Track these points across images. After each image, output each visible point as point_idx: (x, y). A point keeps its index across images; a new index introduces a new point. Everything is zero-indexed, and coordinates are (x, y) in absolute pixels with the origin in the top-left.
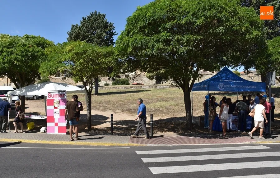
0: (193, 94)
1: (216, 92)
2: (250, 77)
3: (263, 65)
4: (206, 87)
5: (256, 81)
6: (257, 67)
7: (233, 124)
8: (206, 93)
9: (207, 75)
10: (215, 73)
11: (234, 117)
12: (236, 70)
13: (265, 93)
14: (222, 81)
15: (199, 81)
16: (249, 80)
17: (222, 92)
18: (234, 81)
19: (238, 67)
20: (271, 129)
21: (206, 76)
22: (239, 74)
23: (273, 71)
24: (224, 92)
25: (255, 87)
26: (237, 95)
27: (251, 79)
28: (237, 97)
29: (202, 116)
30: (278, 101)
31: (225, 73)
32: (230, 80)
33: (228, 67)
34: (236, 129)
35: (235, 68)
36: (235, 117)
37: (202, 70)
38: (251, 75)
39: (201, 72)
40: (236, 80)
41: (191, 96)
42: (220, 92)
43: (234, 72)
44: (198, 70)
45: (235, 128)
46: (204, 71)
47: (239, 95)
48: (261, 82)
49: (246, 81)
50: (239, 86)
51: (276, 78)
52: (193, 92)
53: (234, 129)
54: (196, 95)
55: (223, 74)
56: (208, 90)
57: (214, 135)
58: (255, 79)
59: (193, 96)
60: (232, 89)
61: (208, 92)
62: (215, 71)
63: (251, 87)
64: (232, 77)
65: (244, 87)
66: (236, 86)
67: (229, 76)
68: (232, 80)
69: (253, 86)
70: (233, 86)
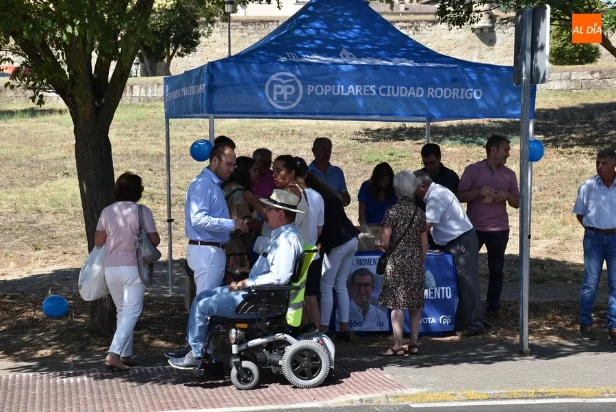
14: (292, 64)
21: (427, 27)
25: (477, 94)
31: (327, 18)
32: (343, 52)
39: (402, 8)
40: (378, 57)
50: (385, 91)
56: (210, 110)
63: (453, 97)
64: (358, 41)
65: (414, 93)
66: (365, 90)
67: (342, 33)
68: (351, 54)
69: (462, 90)
70: (353, 92)
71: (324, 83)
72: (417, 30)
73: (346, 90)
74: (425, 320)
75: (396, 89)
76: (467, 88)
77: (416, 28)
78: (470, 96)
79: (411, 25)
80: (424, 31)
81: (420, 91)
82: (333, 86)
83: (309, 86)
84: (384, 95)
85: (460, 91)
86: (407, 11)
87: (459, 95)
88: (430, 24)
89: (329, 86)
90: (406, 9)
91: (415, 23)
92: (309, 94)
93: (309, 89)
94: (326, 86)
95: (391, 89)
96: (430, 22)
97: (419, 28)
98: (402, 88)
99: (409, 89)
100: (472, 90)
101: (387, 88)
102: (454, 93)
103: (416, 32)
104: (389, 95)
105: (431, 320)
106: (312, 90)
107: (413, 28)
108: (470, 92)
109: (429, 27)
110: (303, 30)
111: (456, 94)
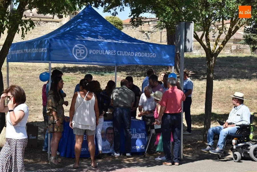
0: (10, 70)
1: (68, 65)
2: (143, 32)
3: (170, 6)
4: (44, 53)
5: (158, 42)
6: (158, 10)
7: (104, 140)
8: (43, 67)
9: (47, 22)
10: (66, 19)
11: (107, 122)
12: (113, 14)
13: (173, 68)
14: (82, 41)
15: (23, 36)
16: (142, 38)
17: (81, 66)
18: (109, 41)
19: (118, 9)
20: (184, 148)
21: (43, 24)
22: (120, 24)
23: (190, 20)
24: (85, 66)
25: (153, 55)
26: (114, 74)
27: (146, 37)
28: (114, 77)
29: (32, 122)
30: (200, 86)
31: (89, 22)
32: (99, 37)
33: (96, 6)
34: (111, 150)
35: (112, 11)
36: (108, 124)
37: (35, 10)
38: (145, 27)
39: (31, 15)
40: (113, 39)
41: (4, 73)
42: (77, 65)
43: (109, 20)
44: (21, 9)
45: (109, 150)
46: (38, 13)
47: (118, 73)
48: (166, 44)
49: (135, 40)
50: (119, 53)
51: (196, 37)
52: (10, 63)
53: (106, 150)
54: (19, 70)
55: (83, 22)
56: (49, 59)
57: (61, 167)
58: (154, 38)
59: (11, 74)
60: (103, 58)
61: (48, 64)
62: (65, 13)
63: (145, 56)
64: (103, 32)
65: (130, 54)
66: (112, 52)
67: (96, 28)
68: (102, 38)
69: (148, 53)
70: (107, 53)
71: (96, 49)
72: (39, 25)
73: (104, 52)
74: (135, 147)
75: (123, 52)
76: (150, 53)
77: (39, 24)
78: (151, 56)
79: (36, 22)
80: (42, 25)
81: (132, 53)
82: (100, 50)
83: (90, 50)
84: (119, 55)
85: (148, 54)
86: (33, 16)
87: (147, 55)
88: (45, 22)
89: (98, 50)
90: (33, 15)
91: (38, 21)
92: (90, 53)
93: (90, 51)
94: (97, 50)
95: (121, 52)
96: (45, 21)
97: (40, 24)
98: (126, 52)
99: (128, 52)
100: (152, 54)
101: (120, 52)
102: (145, 55)
103: (38, 25)
104: (121, 55)
105: (137, 147)
106: (91, 52)
107: (38, 24)
108: (151, 54)
109: (45, 23)
110: (81, 26)
111: (146, 55)
